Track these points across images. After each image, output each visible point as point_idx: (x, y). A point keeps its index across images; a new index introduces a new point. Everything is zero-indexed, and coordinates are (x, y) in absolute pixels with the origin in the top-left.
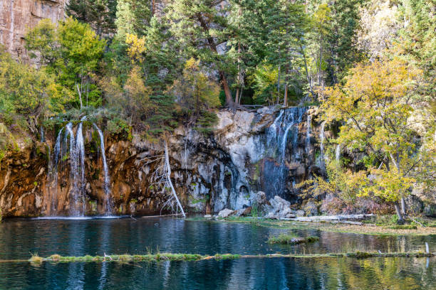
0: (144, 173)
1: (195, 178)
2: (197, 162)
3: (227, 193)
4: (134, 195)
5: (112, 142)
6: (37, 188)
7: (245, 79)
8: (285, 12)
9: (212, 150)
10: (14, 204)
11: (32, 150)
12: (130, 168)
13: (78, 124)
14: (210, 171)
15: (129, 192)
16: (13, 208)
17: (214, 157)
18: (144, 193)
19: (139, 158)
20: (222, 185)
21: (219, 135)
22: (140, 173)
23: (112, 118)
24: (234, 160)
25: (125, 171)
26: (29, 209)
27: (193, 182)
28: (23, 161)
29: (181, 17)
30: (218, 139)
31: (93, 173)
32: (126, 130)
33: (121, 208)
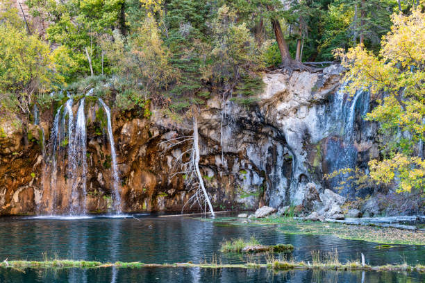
0: (174, 158)
1: (243, 164)
2: (244, 142)
3: (286, 184)
4: (162, 187)
5: (124, 121)
6: (35, 180)
9: (260, 127)
10: (9, 199)
11: (23, 135)
12: (155, 153)
13: (80, 100)
14: (262, 154)
15: (155, 183)
16: (8, 205)
17: (266, 135)
18: (175, 184)
19: (165, 140)
20: (280, 173)
21: (266, 106)
22: (170, 159)
23: (124, 90)
25: (149, 156)
26: (28, 206)
27: (241, 170)
28: (12, 149)
30: (265, 112)
31: (103, 161)
32: (141, 105)
33: (145, 205)
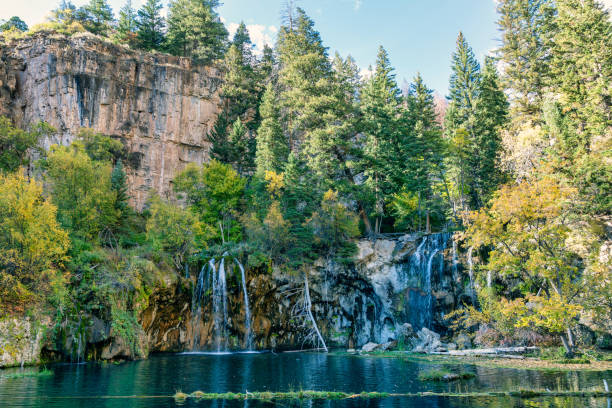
0: (284, 306)
1: (336, 311)
2: (338, 293)
3: (370, 326)
4: (274, 329)
5: (253, 276)
6: (181, 324)
7: (384, 207)
8: (421, 139)
9: (353, 281)
10: (160, 339)
11: (178, 286)
12: (271, 302)
13: (220, 259)
14: (351, 303)
15: (270, 326)
16: (159, 344)
17: (355, 287)
18: (284, 327)
19: (279, 292)
20: (365, 317)
21: (359, 265)
22: (280, 307)
23: (253, 252)
24: (377, 291)
25: (265, 305)
26: (174, 344)
27: (334, 315)
28: (169, 297)
29: (317, 151)
30: (359, 269)
31: (234, 308)
32: (266, 263)
33: (261, 343)
